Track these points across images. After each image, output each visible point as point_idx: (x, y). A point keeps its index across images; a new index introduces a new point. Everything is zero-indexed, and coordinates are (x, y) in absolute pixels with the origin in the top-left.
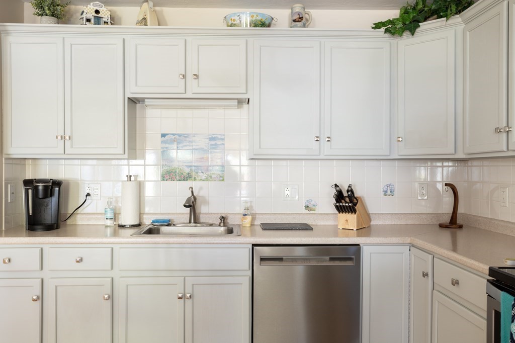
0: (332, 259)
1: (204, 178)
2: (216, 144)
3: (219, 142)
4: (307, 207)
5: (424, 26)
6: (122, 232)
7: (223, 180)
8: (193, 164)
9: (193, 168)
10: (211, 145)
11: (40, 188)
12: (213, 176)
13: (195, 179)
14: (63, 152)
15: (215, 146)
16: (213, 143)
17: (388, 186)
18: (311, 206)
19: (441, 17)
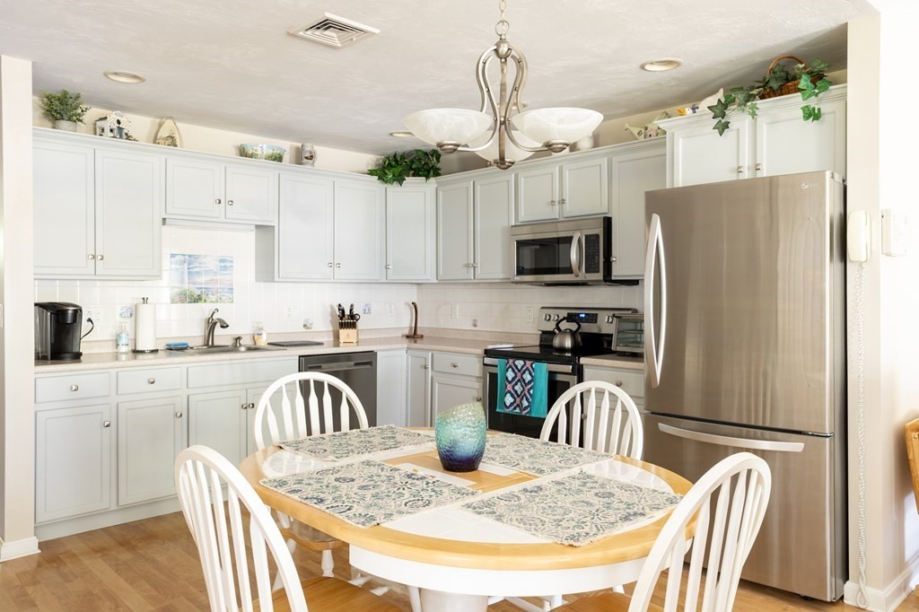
0: (356, 364)
1: (214, 300)
2: (225, 266)
3: (228, 264)
4: (305, 326)
5: (409, 180)
6: (140, 356)
7: (232, 302)
8: (203, 286)
9: (203, 290)
10: (221, 267)
11: (70, 312)
12: (223, 298)
13: (205, 301)
14: (93, 273)
15: (225, 268)
16: (223, 264)
17: (366, 305)
18: (308, 325)
19: (420, 176)
